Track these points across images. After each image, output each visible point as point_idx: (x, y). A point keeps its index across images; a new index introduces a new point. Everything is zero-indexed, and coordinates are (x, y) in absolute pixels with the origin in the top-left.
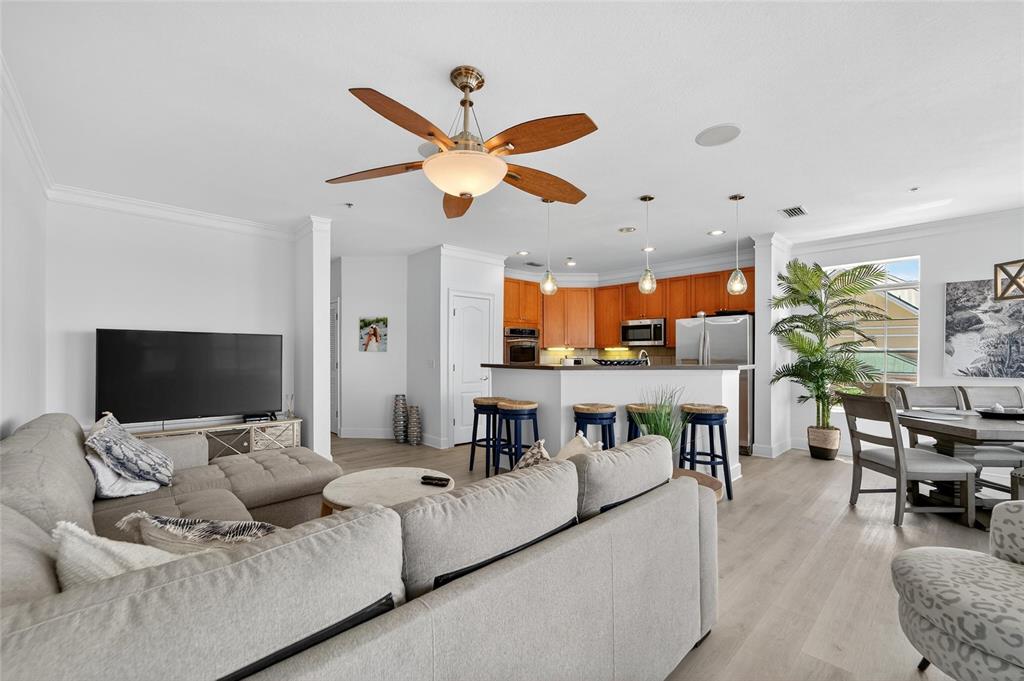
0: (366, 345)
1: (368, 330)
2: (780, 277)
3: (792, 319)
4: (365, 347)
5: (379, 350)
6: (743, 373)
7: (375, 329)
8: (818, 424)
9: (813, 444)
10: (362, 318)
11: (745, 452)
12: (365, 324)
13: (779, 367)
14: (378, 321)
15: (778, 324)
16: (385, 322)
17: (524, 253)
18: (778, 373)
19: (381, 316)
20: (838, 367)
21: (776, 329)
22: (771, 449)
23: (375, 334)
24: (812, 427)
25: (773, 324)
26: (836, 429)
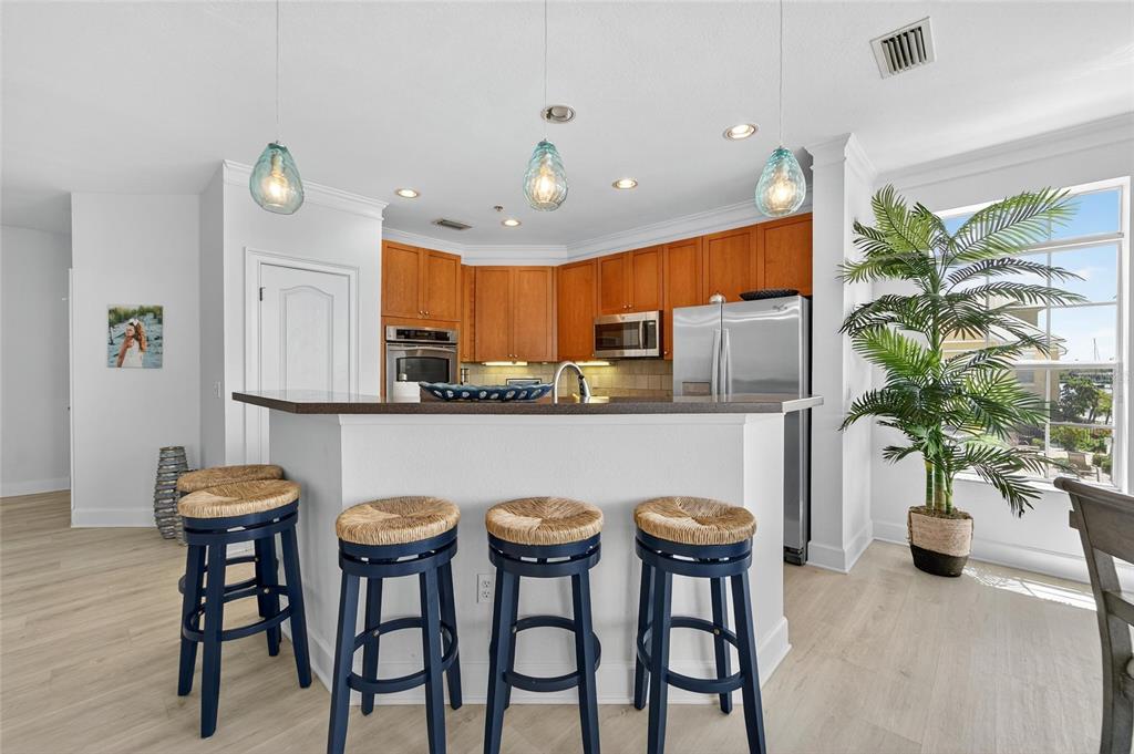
0: (122, 356)
1: (123, 328)
2: (858, 227)
3: (883, 304)
4: (119, 359)
5: (146, 366)
6: (791, 417)
7: (137, 328)
8: (929, 504)
9: (919, 543)
10: (112, 307)
11: (793, 557)
12: (117, 317)
13: (858, 396)
14: (143, 312)
15: (854, 315)
16: (157, 313)
17: (408, 193)
18: (855, 407)
19: (149, 303)
20: (974, 396)
21: (851, 325)
22: (843, 554)
23: (137, 336)
24: (916, 510)
25: (846, 314)
26: (966, 517)
